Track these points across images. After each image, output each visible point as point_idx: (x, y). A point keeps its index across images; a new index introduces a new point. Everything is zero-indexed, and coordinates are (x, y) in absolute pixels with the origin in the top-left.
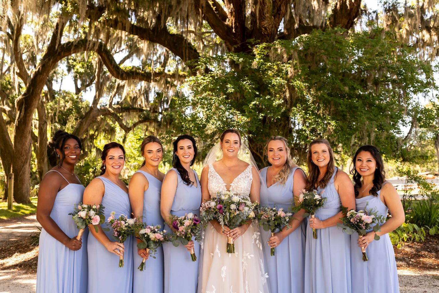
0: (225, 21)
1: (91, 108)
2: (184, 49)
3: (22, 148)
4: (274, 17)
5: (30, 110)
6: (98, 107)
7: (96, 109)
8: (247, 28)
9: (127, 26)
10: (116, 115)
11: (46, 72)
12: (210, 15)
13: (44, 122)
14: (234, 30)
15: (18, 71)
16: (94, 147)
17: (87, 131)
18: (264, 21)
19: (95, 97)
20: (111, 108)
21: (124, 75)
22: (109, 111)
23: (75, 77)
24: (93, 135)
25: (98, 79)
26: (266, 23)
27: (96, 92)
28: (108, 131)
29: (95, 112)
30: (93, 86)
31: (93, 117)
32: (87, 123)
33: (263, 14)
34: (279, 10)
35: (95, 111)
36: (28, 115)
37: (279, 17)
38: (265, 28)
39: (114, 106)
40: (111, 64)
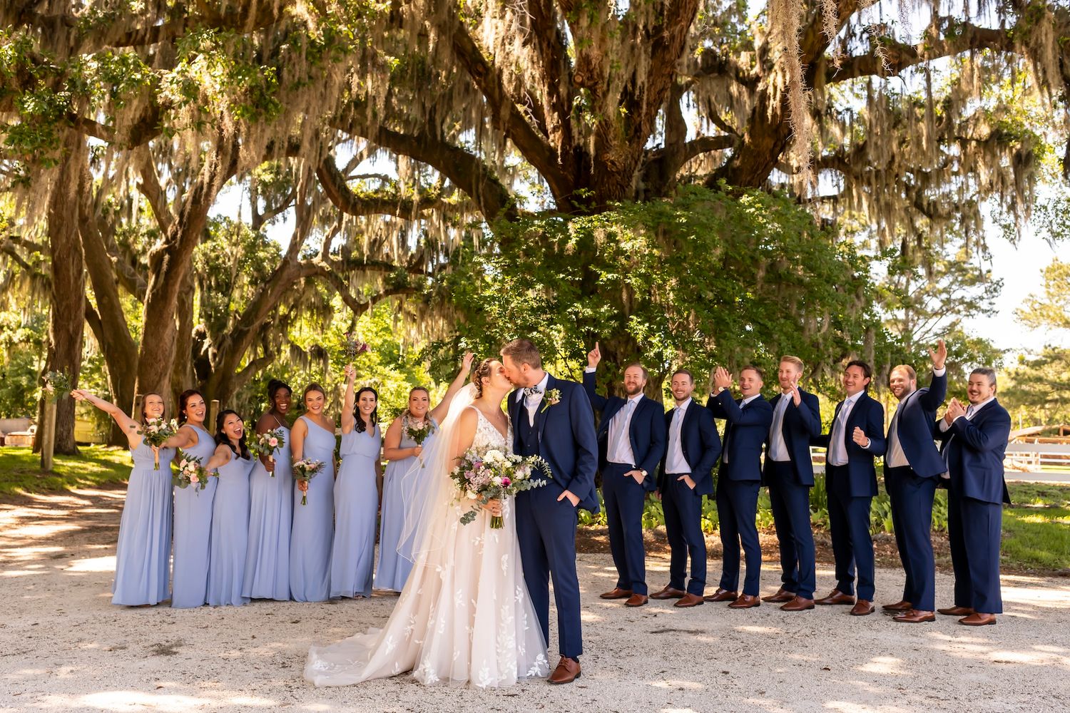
1: (286, 262)
2: (474, 177)
3: (157, 346)
4: (630, 142)
6: (300, 257)
7: (295, 264)
9: (370, 131)
10: (337, 277)
13: (188, 289)
14: (559, 159)
15: (141, 181)
16: (288, 342)
18: (607, 153)
19: (295, 236)
20: (327, 262)
21: (359, 206)
22: (322, 268)
23: (254, 192)
24: (286, 317)
25: (302, 200)
26: (611, 156)
27: (297, 226)
28: (318, 308)
29: (293, 270)
30: (291, 212)
31: (290, 280)
32: (275, 293)
33: (607, 141)
34: (638, 129)
35: (293, 267)
36: (171, 281)
38: (613, 162)
39: (332, 257)
40: (334, 183)
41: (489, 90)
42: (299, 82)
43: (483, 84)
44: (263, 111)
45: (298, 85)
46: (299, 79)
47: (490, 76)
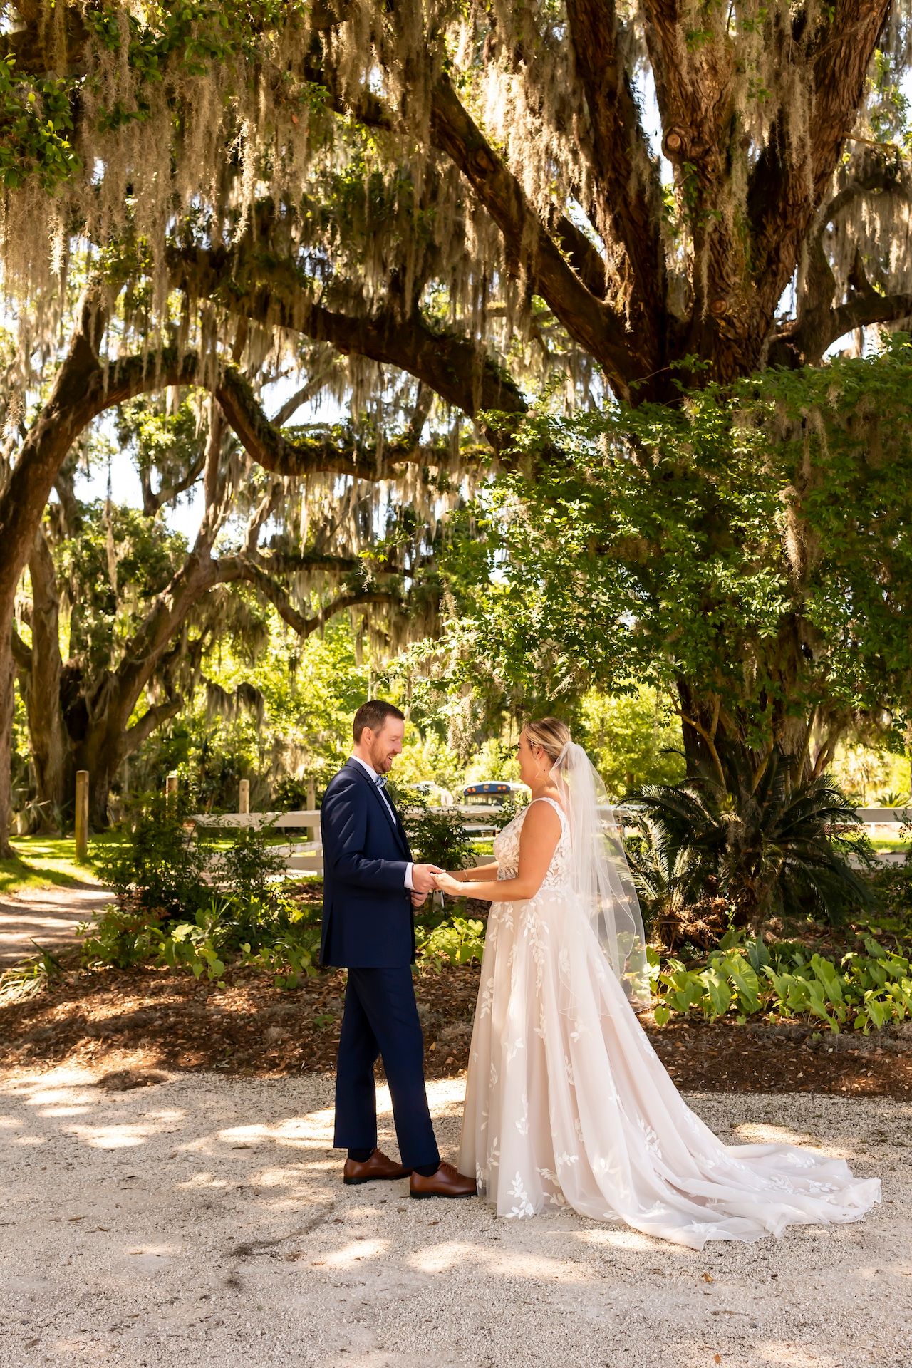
0: (603, 297)
1: (193, 562)
4: (758, 282)
5: (8, 573)
6: (214, 554)
7: (207, 563)
8: (672, 317)
10: (270, 580)
11: (55, 453)
12: (554, 279)
13: (48, 604)
14: (628, 325)
16: (203, 680)
17: (181, 630)
18: (722, 299)
19: (205, 522)
20: (254, 558)
21: (293, 459)
22: (246, 566)
23: (144, 460)
24: (198, 643)
26: (729, 306)
27: (208, 507)
28: (244, 628)
29: (203, 573)
30: (200, 489)
31: (199, 588)
33: (722, 277)
34: (774, 259)
35: (205, 567)
37: (774, 283)
38: (729, 321)
39: (261, 552)
40: (252, 425)
41: (498, 201)
42: (117, 111)
43: (487, 190)
44: (34, 162)
45: (117, 118)
46: (117, 105)
47: (501, 177)
